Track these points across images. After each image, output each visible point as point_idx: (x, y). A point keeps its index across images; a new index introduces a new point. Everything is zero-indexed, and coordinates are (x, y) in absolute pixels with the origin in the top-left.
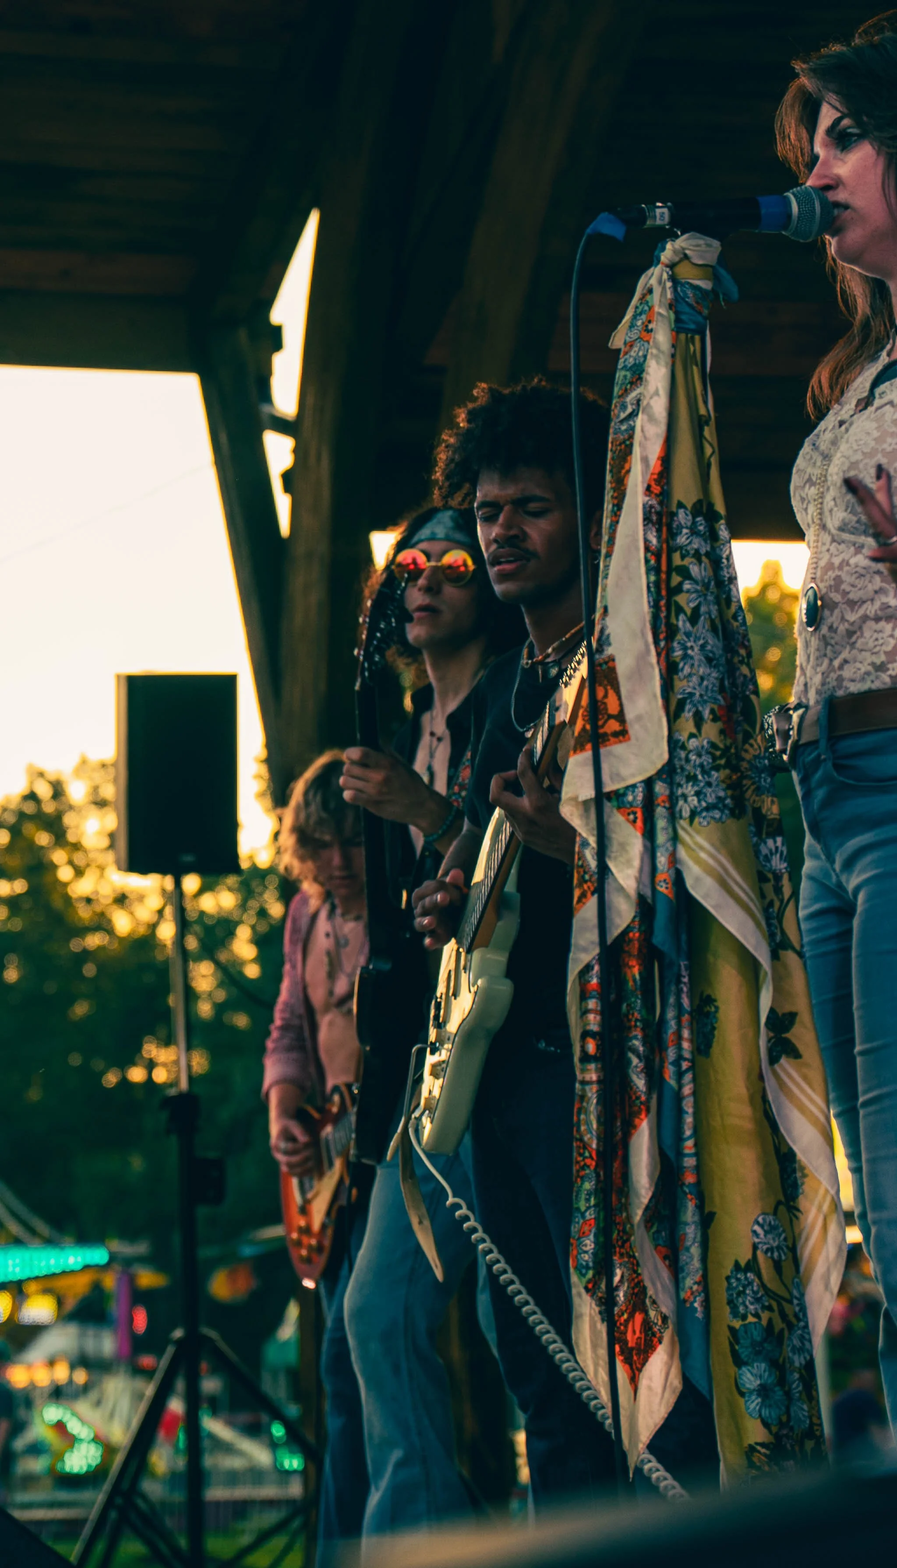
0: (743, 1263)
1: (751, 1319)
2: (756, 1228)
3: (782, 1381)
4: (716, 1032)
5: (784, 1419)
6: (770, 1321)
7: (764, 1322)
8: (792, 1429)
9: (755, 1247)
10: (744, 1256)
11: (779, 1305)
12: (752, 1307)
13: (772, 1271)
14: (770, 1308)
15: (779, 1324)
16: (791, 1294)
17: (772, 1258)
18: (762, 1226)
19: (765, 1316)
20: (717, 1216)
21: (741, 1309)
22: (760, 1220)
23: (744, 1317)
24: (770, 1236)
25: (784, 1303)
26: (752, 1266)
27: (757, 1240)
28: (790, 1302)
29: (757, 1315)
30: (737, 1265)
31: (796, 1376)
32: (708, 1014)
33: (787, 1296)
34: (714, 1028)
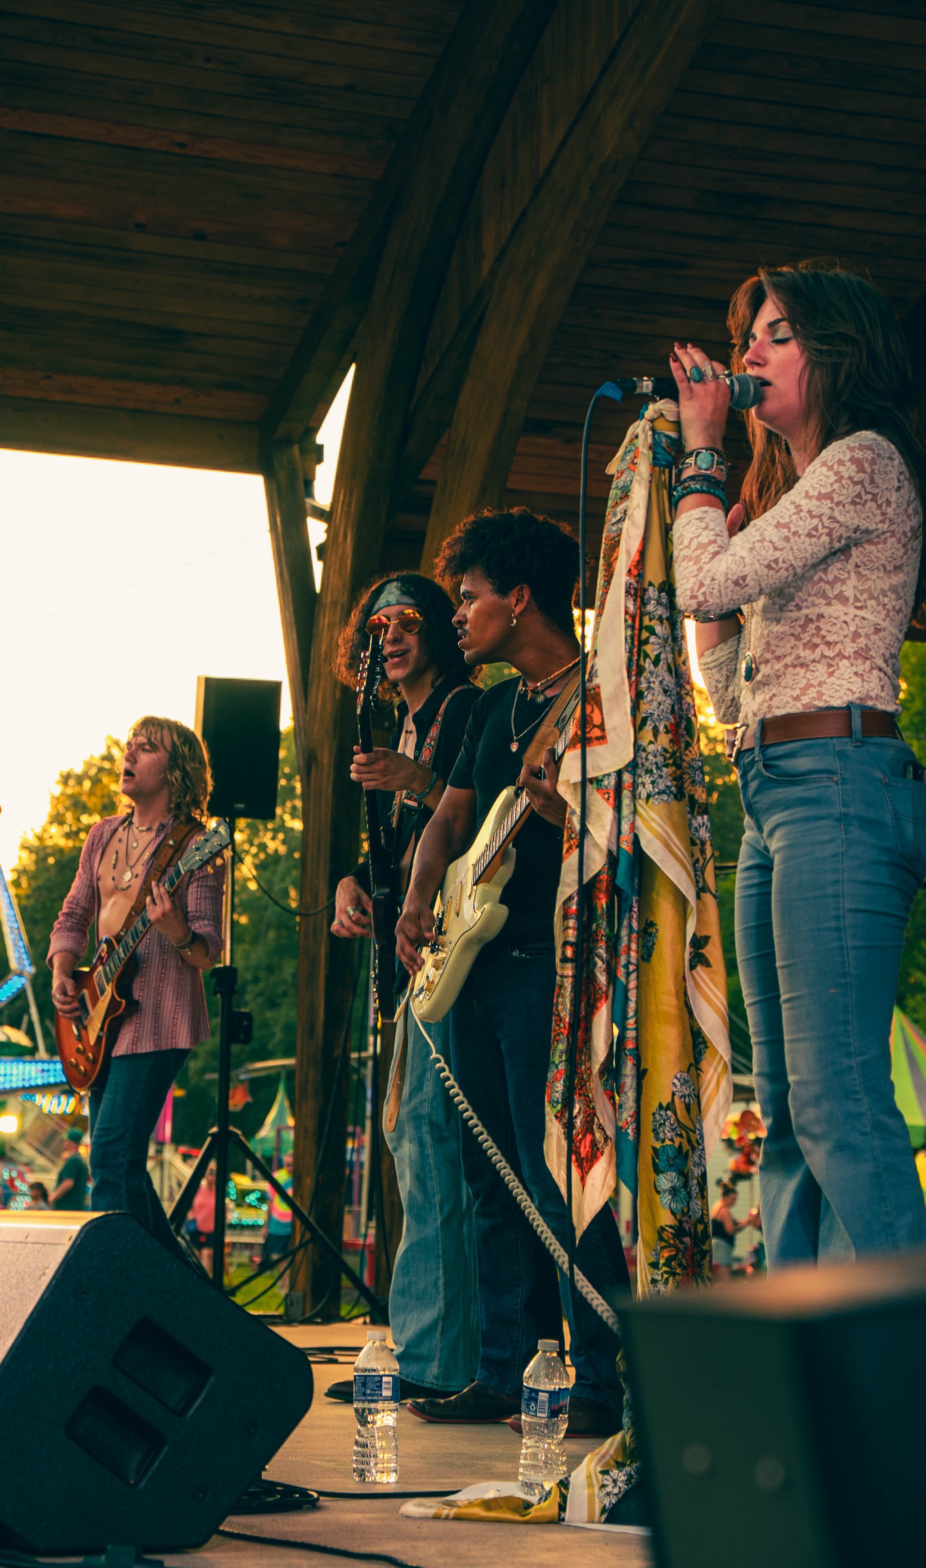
0: (664, 1105)
1: (668, 1142)
2: (675, 1081)
3: (686, 1185)
4: (655, 947)
5: (686, 1210)
6: (681, 1144)
7: (677, 1145)
8: (690, 1217)
9: (673, 1094)
10: (666, 1100)
11: (687, 1133)
12: (669, 1135)
13: (684, 1112)
14: (681, 1136)
15: (686, 1147)
16: (695, 1127)
17: (684, 1102)
18: (679, 1080)
19: (677, 1141)
20: (648, 1072)
21: (662, 1136)
22: (678, 1076)
23: (663, 1141)
24: (684, 1087)
25: (691, 1133)
26: (670, 1107)
27: (675, 1089)
28: (694, 1132)
29: (672, 1140)
30: (661, 1106)
31: (695, 1181)
32: (650, 934)
33: (692, 1128)
34: (654, 944)
